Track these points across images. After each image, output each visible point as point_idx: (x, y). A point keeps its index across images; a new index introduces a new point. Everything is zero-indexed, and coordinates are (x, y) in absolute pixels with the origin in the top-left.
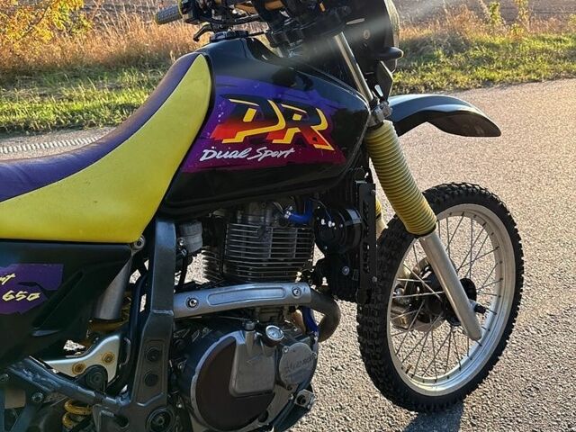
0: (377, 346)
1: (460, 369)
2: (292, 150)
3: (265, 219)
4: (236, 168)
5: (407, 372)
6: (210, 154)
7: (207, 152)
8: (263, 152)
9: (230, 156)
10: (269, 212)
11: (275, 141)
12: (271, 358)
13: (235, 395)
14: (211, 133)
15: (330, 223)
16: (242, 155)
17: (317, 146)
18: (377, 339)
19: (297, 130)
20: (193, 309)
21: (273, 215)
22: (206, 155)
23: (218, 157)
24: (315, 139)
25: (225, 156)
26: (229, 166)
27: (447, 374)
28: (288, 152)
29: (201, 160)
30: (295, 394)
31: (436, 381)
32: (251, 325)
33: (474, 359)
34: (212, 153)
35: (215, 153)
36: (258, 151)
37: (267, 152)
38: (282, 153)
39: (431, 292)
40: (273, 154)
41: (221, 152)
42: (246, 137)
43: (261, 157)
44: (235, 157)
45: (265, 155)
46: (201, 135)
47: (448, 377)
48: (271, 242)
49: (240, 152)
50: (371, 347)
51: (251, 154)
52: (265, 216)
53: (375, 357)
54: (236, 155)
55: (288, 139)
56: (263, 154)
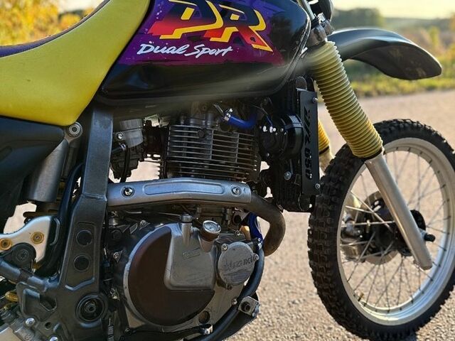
0: (327, 269)
1: (412, 301)
2: (230, 49)
3: (206, 123)
4: (174, 63)
5: (359, 300)
6: (148, 48)
7: (144, 46)
8: (200, 49)
9: (168, 52)
10: (210, 116)
11: (212, 39)
12: (209, 253)
13: (171, 288)
14: (149, 29)
15: (271, 128)
16: (180, 51)
17: (254, 46)
18: (328, 262)
19: (235, 29)
20: (128, 198)
21: (214, 119)
22: (143, 49)
23: (155, 52)
24: (252, 39)
25: (163, 51)
26: (166, 61)
27: (400, 306)
28: (226, 51)
29: (138, 53)
30: (239, 299)
31: (388, 311)
32: (187, 217)
33: (426, 293)
34: (149, 48)
35: (152, 47)
36: (195, 48)
37: (204, 49)
38: (219, 51)
39: (380, 221)
40: (211, 52)
41: (158, 47)
42: (183, 34)
43: (199, 54)
44: (173, 52)
45: (203, 52)
46: (140, 31)
47: (401, 309)
48: (211, 143)
49: (177, 48)
50: (321, 270)
51: (188, 51)
52: (206, 119)
53: (326, 281)
54: (173, 50)
55: (225, 38)
56: (200, 51)
